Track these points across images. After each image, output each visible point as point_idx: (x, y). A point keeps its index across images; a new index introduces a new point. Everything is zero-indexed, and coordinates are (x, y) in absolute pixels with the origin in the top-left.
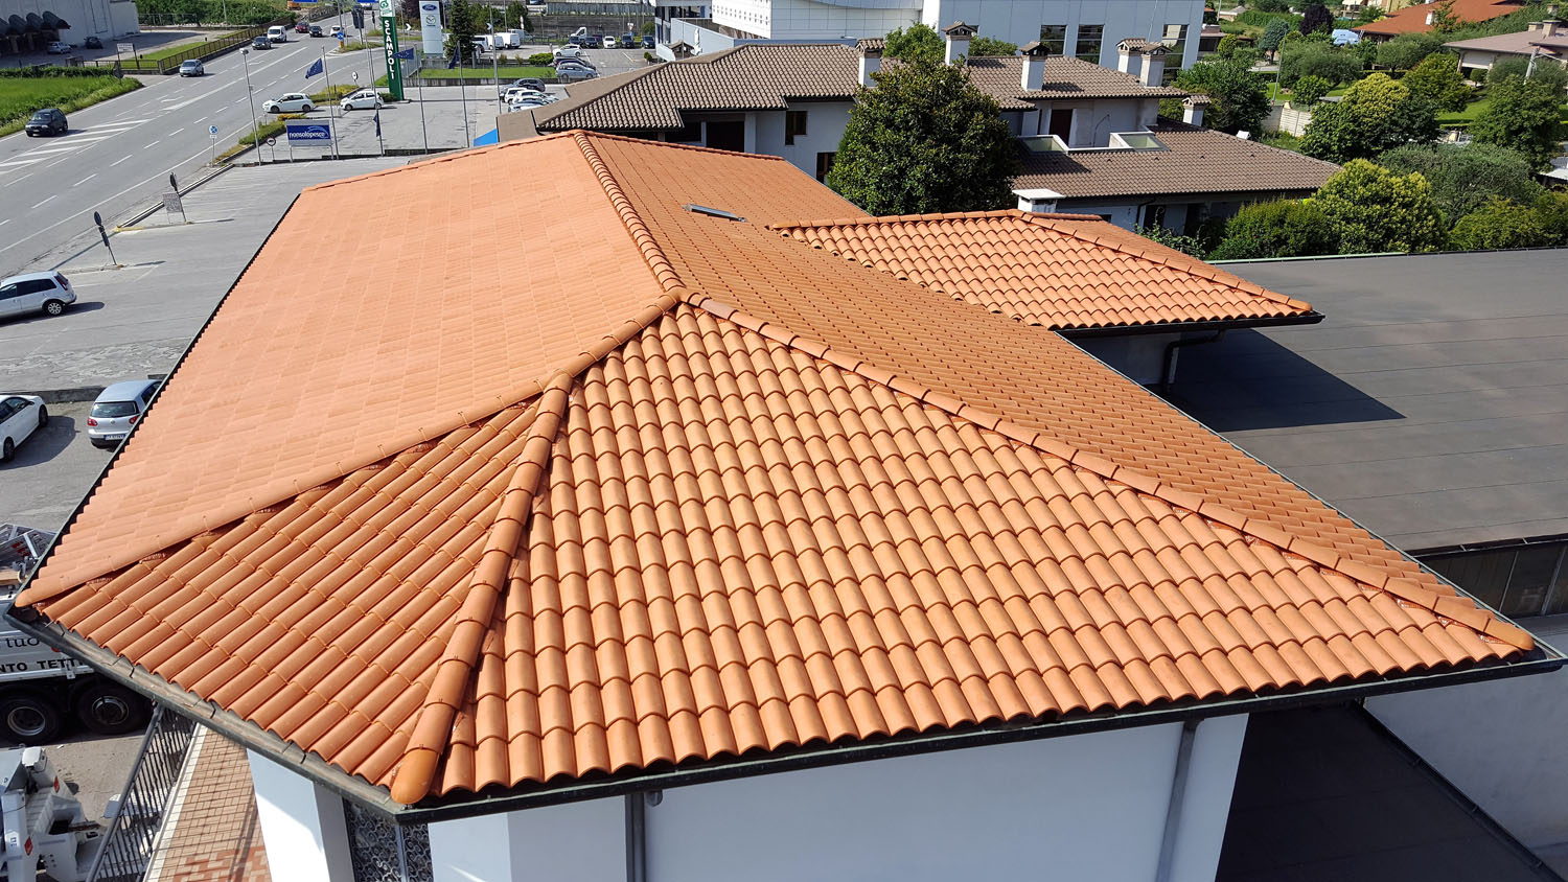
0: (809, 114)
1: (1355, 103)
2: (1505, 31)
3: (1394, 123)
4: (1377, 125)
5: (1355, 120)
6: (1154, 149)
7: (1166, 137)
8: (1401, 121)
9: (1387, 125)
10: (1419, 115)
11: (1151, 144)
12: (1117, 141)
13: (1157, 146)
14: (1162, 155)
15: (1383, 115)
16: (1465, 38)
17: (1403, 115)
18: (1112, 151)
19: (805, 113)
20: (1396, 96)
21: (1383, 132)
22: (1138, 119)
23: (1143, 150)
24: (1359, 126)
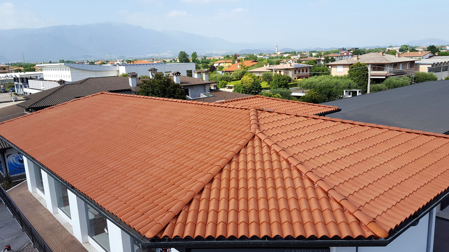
1: (243, 84)
2: (258, 67)
3: (253, 87)
4: (249, 88)
5: (244, 88)
8: (255, 87)
9: (251, 88)
10: (258, 85)
11: (210, 95)
12: (203, 95)
15: (250, 86)
16: (251, 69)
17: (254, 85)
20: (251, 81)
21: (251, 90)
22: (205, 90)
24: (245, 89)
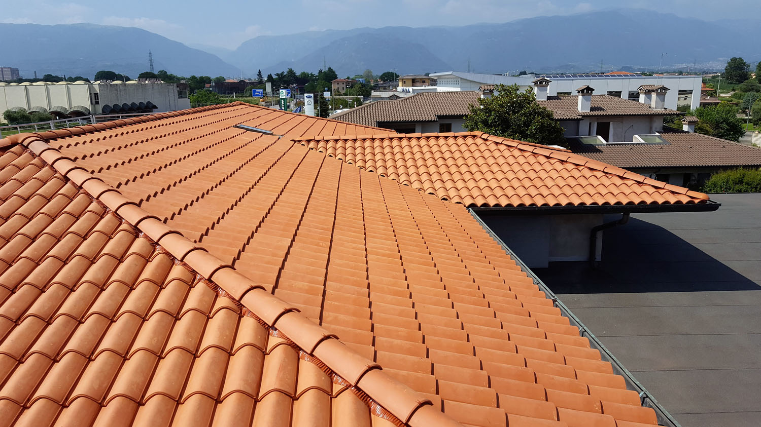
0: (452, 125)
6: (660, 144)
7: (669, 136)
11: (658, 140)
12: (638, 139)
13: (662, 142)
14: (665, 147)
18: (634, 144)
19: (450, 124)
22: (651, 128)
23: (653, 144)
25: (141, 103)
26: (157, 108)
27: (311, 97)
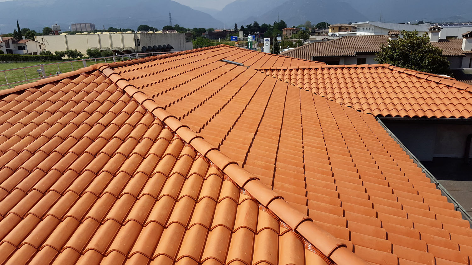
0: (367, 59)
19: (366, 58)
25: (164, 45)
26: (173, 48)
27: (268, 40)
